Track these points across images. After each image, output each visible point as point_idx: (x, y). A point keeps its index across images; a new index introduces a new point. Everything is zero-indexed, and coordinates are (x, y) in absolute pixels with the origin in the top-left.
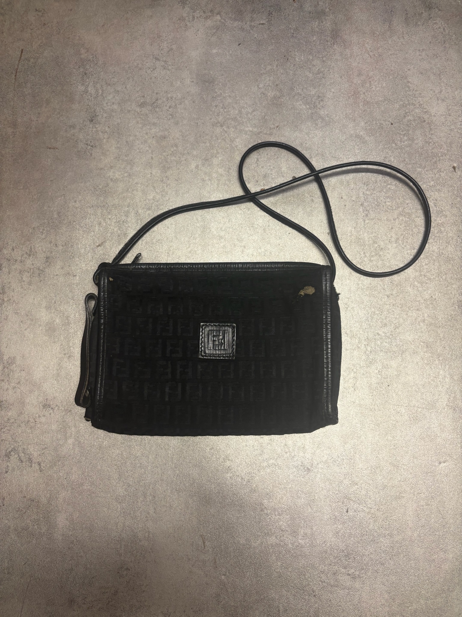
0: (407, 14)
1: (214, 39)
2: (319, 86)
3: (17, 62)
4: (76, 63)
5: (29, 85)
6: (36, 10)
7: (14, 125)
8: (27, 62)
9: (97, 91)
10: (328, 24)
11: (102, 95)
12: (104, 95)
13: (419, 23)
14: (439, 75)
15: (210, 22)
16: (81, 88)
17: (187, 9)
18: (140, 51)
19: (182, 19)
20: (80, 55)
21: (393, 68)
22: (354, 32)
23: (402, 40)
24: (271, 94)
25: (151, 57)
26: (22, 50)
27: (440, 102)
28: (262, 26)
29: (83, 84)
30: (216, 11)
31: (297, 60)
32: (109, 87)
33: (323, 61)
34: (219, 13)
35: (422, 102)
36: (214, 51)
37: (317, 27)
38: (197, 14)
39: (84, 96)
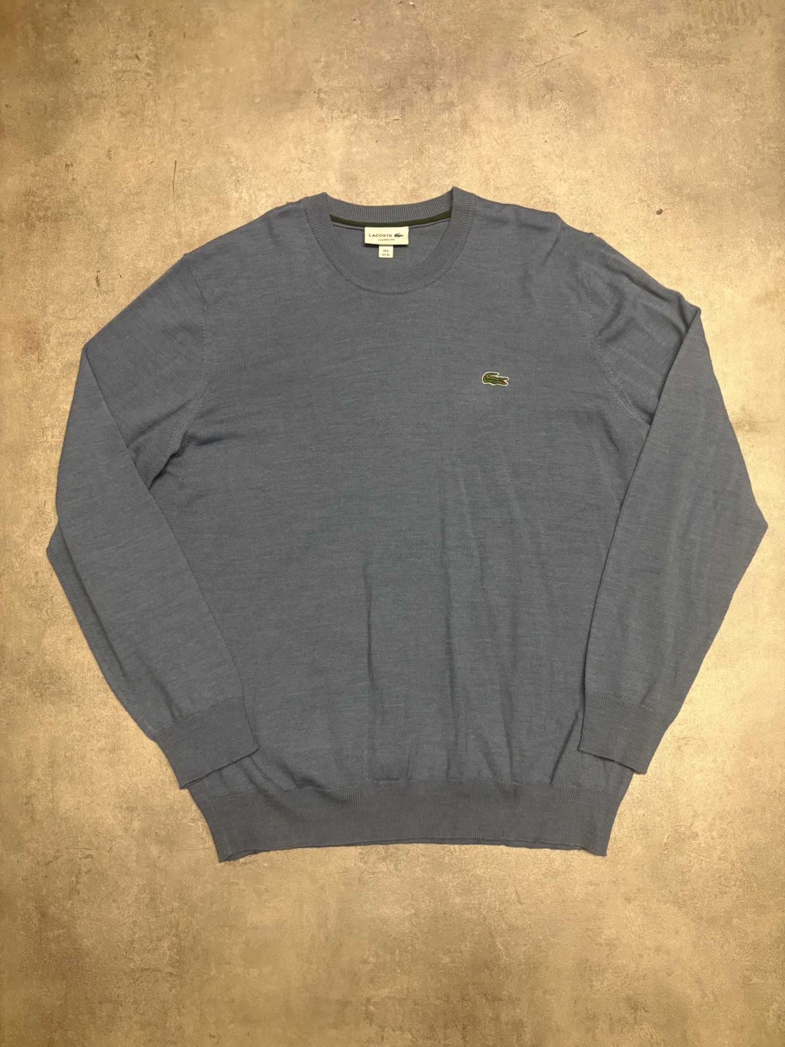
0: (530, 98)
1: (353, 138)
2: (453, 175)
3: (173, 174)
4: (228, 171)
5: (187, 196)
6: (183, 120)
7: (179, 235)
8: (182, 173)
9: (250, 196)
10: (457, 115)
11: (255, 200)
12: (258, 200)
13: (542, 106)
14: (562, 156)
15: (348, 121)
16: (236, 195)
17: (325, 109)
18: (285, 155)
19: (321, 120)
20: (231, 163)
21: (519, 154)
22: (482, 121)
23: (527, 125)
24: (409, 187)
25: (297, 160)
26: (176, 162)
27: (562, 182)
28: (397, 122)
29: (237, 191)
30: (352, 110)
31: (431, 152)
32: (261, 192)
33: (456, 152)
34: (355, 112)
35: (546, 185)
36: (355, 150)
37: (448, 119)
38: (335, 114)
39: (239, 202)
